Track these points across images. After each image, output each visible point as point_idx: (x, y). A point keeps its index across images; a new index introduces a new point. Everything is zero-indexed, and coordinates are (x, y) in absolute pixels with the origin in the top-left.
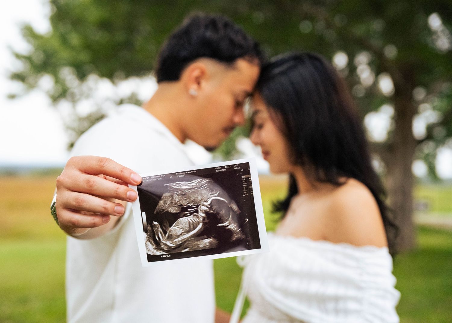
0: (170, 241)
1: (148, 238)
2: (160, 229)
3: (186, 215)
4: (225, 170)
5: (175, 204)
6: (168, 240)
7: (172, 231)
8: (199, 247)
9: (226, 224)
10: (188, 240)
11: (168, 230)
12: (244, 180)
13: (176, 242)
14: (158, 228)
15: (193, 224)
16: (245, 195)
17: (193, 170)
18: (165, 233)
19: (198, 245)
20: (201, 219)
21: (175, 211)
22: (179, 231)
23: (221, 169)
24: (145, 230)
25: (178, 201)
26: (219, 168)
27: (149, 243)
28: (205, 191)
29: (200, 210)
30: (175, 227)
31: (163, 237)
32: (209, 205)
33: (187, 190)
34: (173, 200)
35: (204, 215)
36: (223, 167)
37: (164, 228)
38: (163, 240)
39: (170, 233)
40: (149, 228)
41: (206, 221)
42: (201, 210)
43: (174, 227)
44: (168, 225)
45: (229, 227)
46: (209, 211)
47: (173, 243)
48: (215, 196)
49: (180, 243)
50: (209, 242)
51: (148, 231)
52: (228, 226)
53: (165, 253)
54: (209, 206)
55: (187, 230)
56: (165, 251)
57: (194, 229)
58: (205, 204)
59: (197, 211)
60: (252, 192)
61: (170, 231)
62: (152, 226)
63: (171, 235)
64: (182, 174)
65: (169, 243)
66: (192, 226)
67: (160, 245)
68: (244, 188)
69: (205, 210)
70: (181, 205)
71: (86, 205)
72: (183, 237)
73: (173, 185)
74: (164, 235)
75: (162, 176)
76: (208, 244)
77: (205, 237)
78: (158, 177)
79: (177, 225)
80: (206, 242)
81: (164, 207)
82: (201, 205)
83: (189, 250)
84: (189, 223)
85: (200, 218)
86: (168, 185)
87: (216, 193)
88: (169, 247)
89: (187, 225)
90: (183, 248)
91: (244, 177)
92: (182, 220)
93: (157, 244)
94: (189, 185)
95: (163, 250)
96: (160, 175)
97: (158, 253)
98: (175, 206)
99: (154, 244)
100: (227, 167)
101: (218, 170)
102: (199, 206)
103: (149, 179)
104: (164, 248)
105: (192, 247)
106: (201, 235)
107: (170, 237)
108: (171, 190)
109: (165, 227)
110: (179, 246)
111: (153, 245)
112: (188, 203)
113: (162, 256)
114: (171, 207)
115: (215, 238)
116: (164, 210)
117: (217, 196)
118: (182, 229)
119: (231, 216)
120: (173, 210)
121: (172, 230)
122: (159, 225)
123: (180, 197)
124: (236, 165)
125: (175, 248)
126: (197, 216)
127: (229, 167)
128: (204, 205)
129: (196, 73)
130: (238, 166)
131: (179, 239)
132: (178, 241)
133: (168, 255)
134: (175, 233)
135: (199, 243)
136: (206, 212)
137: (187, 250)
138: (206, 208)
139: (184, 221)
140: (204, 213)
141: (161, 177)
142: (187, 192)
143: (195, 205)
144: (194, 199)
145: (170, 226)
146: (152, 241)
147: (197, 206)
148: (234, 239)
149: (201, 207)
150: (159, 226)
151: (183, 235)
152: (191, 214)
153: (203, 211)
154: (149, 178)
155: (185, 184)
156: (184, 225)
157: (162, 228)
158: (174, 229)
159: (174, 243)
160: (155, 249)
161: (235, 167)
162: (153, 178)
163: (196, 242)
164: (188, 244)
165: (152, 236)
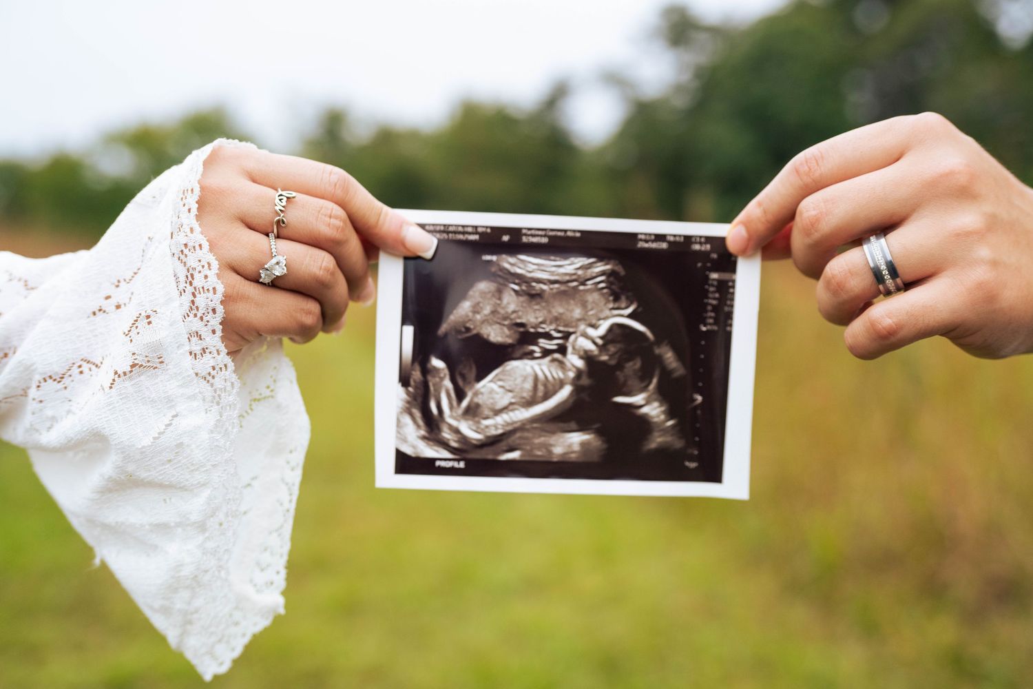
0: (471, 422)
1: (408, 402)
2: (448, 383)
3: (530, 355)
4: (664, 245)
5: (505, 318)
6: (466, 420)
7: (482, 393)
8: (550, 452)
9: (638, 399)
10: (522, 427)
11: (471, 388)
12: (713, 285)
13: (487, 427)
14: (442, 379)
15: (545, 386)
16: (709, 327)
17: (574, 231)
18: (460, 395)
19: (547, 447)
20: (571, 375)
21: (502, 337)
22: (502, 398)
23: (653, 241)
24: (404, 380)
25: (514, 312)
26: (648, 238)
27: (407, 420)
28: (596, 296)
29: (574, 348)
30: (493, 386)
31: (451, 407)
32: (602, 338)
33: (545, 284)
34: (499, 305)
35: (580, 364)
36: (660, 238)
37: (460, 382)
38: (452, 417)
39: (476, 400)
40: (417, 375)
41: (585, 381)
42: (577, 347)
43: (489, 382)
44: (472, 374)
45: (645, 410)
46: (596, 356)
47: (479, 430)
48: (622, 316)
49: (500, 431)
50: (583, 444)
51: (412, 383)
52: (641, 406)
53: (449, 455)
54: (600, 342)
55: (523, 398)
56: (449, 448)
57: (546, 397)
58: (591, 332)
59: (562, 350)
60: (731, 325)
61: (476, 394)
62: (426, 370)
63: (478, 406)
64: (538, 236)
65: (465, 428)
66: (541, 388)
67: (439, 430)
68: (709, 308)
69: (586, 352)
70: (522, 325)
72: (511, 418)
73: (510, 263)
74: (455, 403)
75: (480, 230)
76: (576, 448)
77: (573, 425)
78: (470, 230)
79: (500, 380)
80: (573, 442)
81: (470, 320)
82: (578, 334)
83: (521, 456)
84: (536, 379)
85: (570, 370)
86: (494, 258)
87: (627, 308)
88: (464, 439)
89: (529, 385)
90: (503, 445)
91: (714, 276)
92: (517, 367)
93: (432, 425)
94: (554, 269)
95: (444, 444)
96: (476, 227)
97: (429, 452)
98: (504, 325)
99: (421, 422)
100: (672, 239)
101: (646, 241)
102: (572, 338)
103: (444, 232)
104: (448, 440)
105: (532, 450)
106: (562, 419)
107: (472, 412)
108: (500, 276)
109: (464, 377)
110: (493, 442)
111: (418, 426)
112: (541, 323)
113: (437, 463)
114: (491, 325)
115: (599, 432)
116: (468, 330)
117: (630, 316)
118: (510, 391)
119: (655, 381)
120: (496, 334)
121: (483, 390)
122: (447, 372)
123: (522, 299)
124: (701, 237)
125: (482, 445)
126: (561, 363)
127: (678, 239)
128: (585, 335)
130: (706, 243)
131: (501, 419)
132: (495, 425)
133: (458, 460)
134: (491, 401)
135: (552, 440)
136: (587, 357)
137: (515, 455)
138: (590, 346)
139: (521, 371)
140: (581, 357)
141: (476, 233)
142: (543, 291)
143: (559, 332)
144: (561, 314)
145: (480, 378)
146: (417, 414)
147: (566, 336)
148: (653, 445)
149: (576, 338)
150: (445, 375)
151: (512, 410)
152: (546, 353)
153: (579, 351)
154: (442, 228)
155: (542, 265)
156: (519, 381)
157: (453, 380)
158: (490, 388)
159: (482, 429)
160: (424, 438)
161: (696, 243)
162: (455, 232)
163: (544, 436)
164: (521, 438)
165: (420, 399)
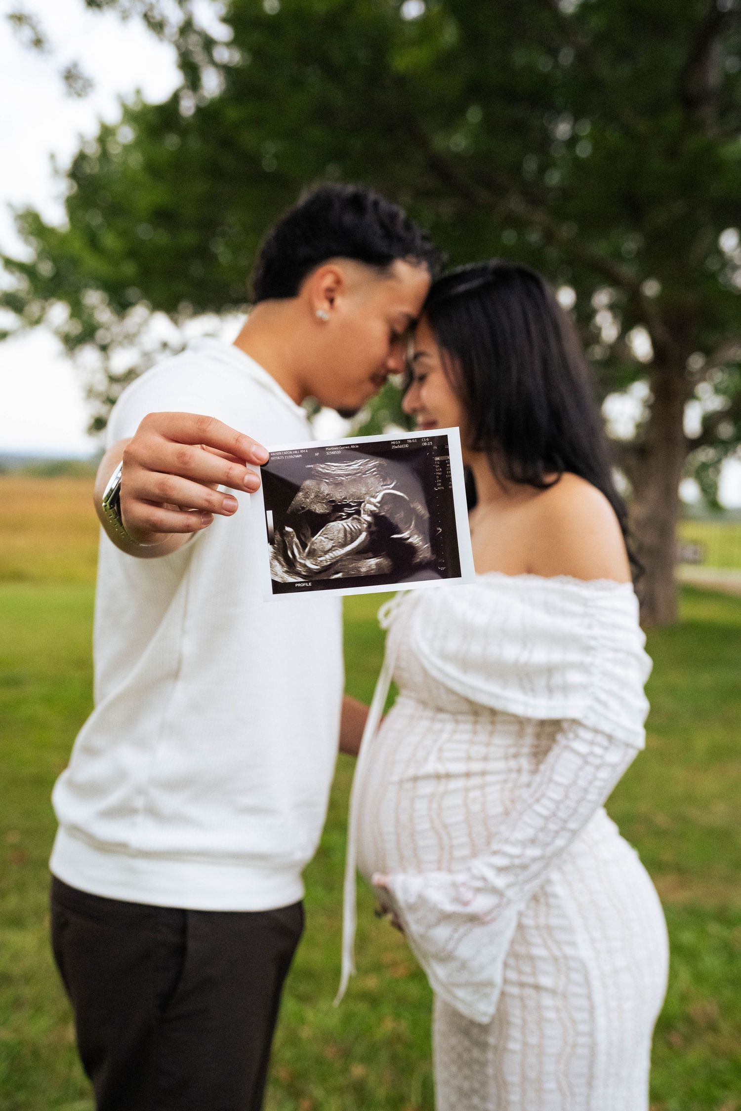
0: (312, 560)
1: (275, 553)
2: (296, 540)
3: (340, 518)
4: (407, 446)
5: (323, 499)
6: (309, 559)
7: (316, 543)
8: (360, 571)
9: (405, 535)
10: (341, 559)
11: (309, 541)
12: (438, 464)
13: (321, 561)
14: (292, 538)
15: (351, 534)
16: (439, 488)
17: (355, 445)
18: (304, 546)
19: (357, 569)
20: (365, 526)
21: (322, 510)
22: (327, 544)
23: (400, 445)
24: (271, 541)
25: (328, 495)
26: (397, 443)
27: (276, 563)
28: (372, 479)
29: (364, 511)
30: (321, 537)
31: (300, 553)
32: (379, 502)
33: (343, 477)
34: (319, 492)
35: (369, 519)
36: (403, 442)
37: (303, 539)
38: (301, 558)
39: (313, 547)
40: (278, 537)
41: (373, 528)
42: (366, 510)
43: (319, 536)
44: (309, 533)
45: (410, 540)
46: (378, 513)
47: (317, 564)
48: (389, 489)
49: (329, 563)
50: (377, 564)
51: (276, 542)
52: (408, 538)
53: (302, 580)
54: (379, 505)
55: (340, 542)
56: (302, 576)
57: (352, 541)
58: (373, 500)
59: (358, 512)
60: (451, 485)
61: (313, 544)
62: (283, 534)
63: (314, 550)
64: (335, 450)
65: (309, 564)
66: (349, 535)
67: (295, 567)
68: (438, 477)
69: (371, 511)
70: (333, 501)
71: (176, 495)
72: (334, 554)
73: (321, 468)
74: (301, 550)
75: (301, 451)
76: (374, 567)
77: (370, 555)
78: (296, 452)
79: (324, 535)
80: (371, 563)
81: (304, 503)
82: (366, 502)
83: (343, 575)
84: (345, 530)
85: (364, 523)
86: (312, 466)
87: (391, 484)
88: (309, 570)
89: (341, 535)
90: (332, 571)
91: (438, 459)
92: (334, 525)
93: (290, 565)
94: (346, 468)
95: (299, 574)
96: (300, 450)
97: (290, 579)
98: (323, 503)
99: (284, 564)
100: (410, 441)
101: (396, 445)
102: (363, 504)
103: (282, 455)
104: (301, 571)
105: (349, 572)
106: (362, 553)
107: (312, 554)
108: (316, 476)
109: (305, 536)
110: (326, 569)
111: (283, 566)
112: (344, 499)
113: (296, 585)
114: (315, 504)
115: (386, 557)
116: (303, 508)
117: (393, 489)
118: (332, 540)
119: (413, 523)
120: (320, 509)
121: (316, 541)
122: (294, 533)
123: (331, 487)
124: (426, 438)
125: (320, 572)
126: (358, 520)
127: (413, 441)
128: (370, 503)
129: (328, 281)
130: (429, 441)
131: (327, 556)
132: (325, 560)
133: (308, 582)
134: (321, 546)
135: (360, 564)
136: (373, 514)
137: (340, 575)
138: (373, 508)
139: (337, 527)
140: (369, 515)
141: (300, 454)
142: (343, 480)
143: (355, 502)
144: (355, 492)
145: (314, 535)
146: (281, 559)
147: (359, 504)
148: (418, 560)
149: (365, 505)
150: (294, 535)
151: (334, 551)
152: (349, 515)
153: (367, 511)
154: (280, 453)
155: (340, 466)
156: (336, 533)
157: (299, 538)
158: (320, 540)
159: (319, 563)
160: (286, 572)
161: (424, 442)
162: (288, 455)
163: (355, 563)
164: (341, 565)
165: (281, 550)
